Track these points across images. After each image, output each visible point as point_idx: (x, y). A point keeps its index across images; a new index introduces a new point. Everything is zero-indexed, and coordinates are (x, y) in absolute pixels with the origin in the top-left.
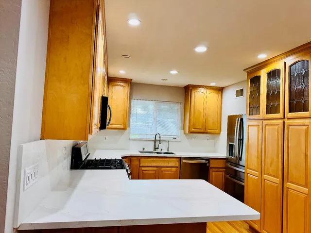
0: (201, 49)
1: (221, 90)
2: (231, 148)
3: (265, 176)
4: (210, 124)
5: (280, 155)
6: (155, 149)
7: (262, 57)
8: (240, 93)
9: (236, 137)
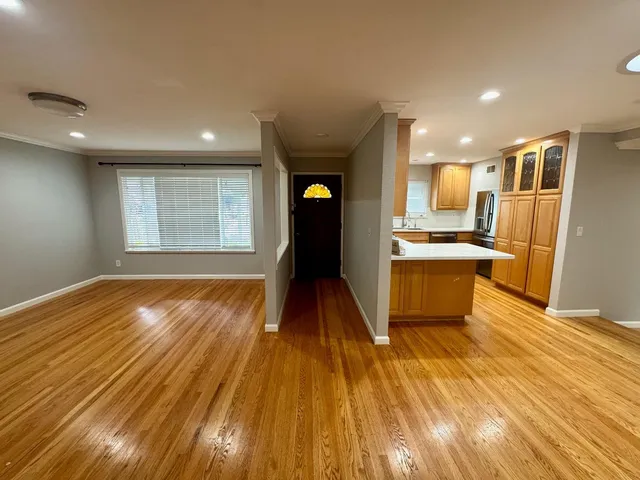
0: (466, 140)
1: (470, 166)
2: (479, 223)
3: (515, 242)
4: (459, 196)
5: (530, 225)
6: (404, 225)
7: (520, 141)
8: (492, 169)
9: (486, 213)
